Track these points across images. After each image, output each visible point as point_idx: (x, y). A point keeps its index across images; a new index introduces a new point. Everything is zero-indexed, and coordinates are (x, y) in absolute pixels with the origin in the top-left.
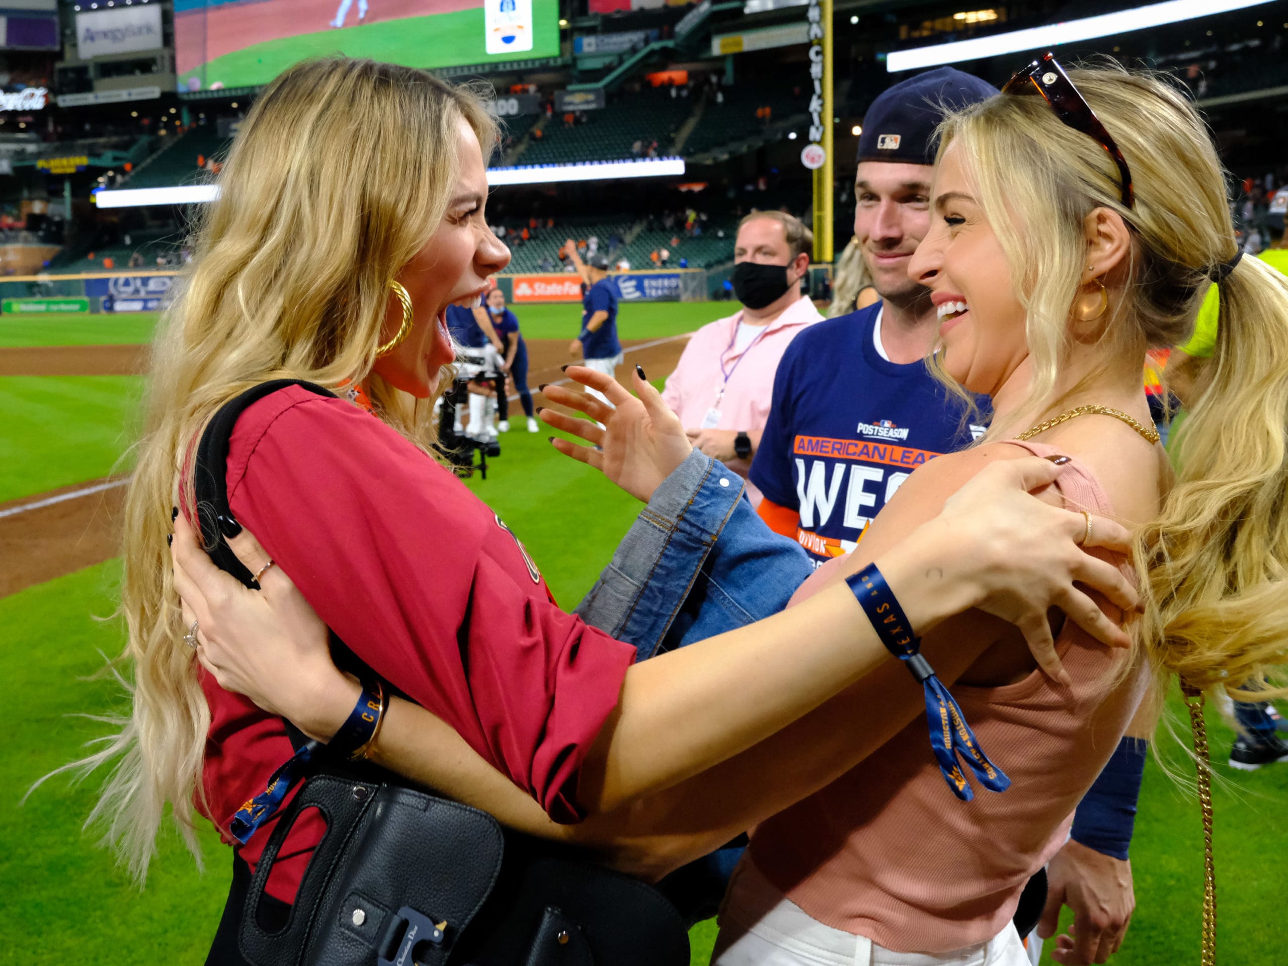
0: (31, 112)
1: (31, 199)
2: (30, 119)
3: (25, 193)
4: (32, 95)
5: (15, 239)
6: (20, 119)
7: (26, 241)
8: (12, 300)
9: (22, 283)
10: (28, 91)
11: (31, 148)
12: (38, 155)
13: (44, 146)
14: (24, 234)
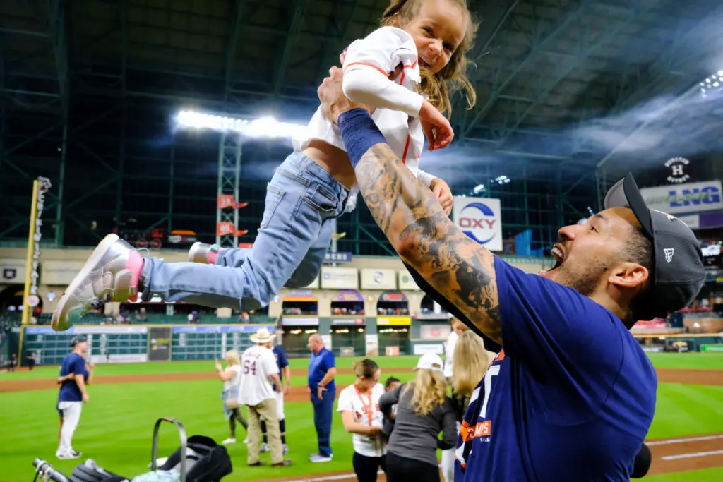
0: (713, 256)
1: (715, 297)
2: (713, 259)
3: (712, 294)
4: (713, 248)
5: (707, 316)
6: (708, 260)
7: (713, 317)
8: (706, 345)
9: (711, 337)
10: (710, 247)
11: (714, 273)
12: (717, 276)
13: (720, 271)
14: (712, 313)
